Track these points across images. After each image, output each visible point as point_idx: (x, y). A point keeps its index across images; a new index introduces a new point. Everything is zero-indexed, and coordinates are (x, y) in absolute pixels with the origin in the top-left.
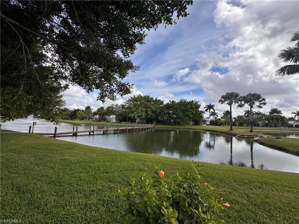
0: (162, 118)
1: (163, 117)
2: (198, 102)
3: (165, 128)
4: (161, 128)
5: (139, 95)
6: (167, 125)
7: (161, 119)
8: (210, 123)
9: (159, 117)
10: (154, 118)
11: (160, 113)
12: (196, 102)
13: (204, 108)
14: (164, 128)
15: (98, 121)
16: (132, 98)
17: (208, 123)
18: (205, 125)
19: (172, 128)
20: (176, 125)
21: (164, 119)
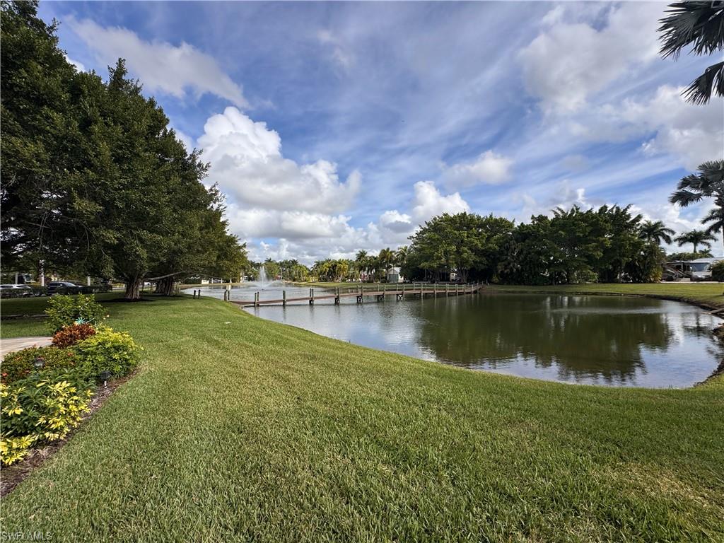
0: (506, 266)
1: (509, 264)
2: (626, 210)
3: (513, 292)
4: (500, 292)
5: (444, 215)
6: (524, 284)
7: (505, 269)
8: (710, 274)
9: (500, 263)
10: (483, 267)
11: (501, 253)
12: (618, 209)
13: (704, 222)
14: (509, 292)
15: (368, 282)
16: (428, 224)
17: (700, 275)
18: (686, 281)
19: (535, 292)
20: (551, 284)
21: (511, 269)
